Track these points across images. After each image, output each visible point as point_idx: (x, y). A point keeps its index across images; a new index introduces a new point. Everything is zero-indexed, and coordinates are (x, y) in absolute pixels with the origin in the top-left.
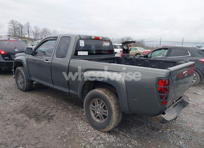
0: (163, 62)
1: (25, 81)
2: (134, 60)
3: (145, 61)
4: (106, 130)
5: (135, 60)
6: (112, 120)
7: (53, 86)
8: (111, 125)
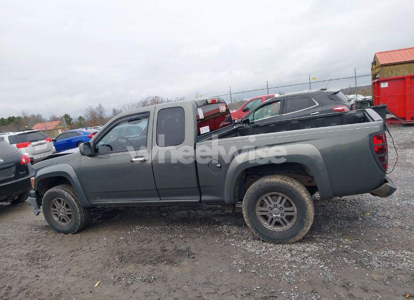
0: (322, 119)
1: (78, 211)
2: (271, 125)
3: (292, 122)
4: (298, 238)
5: (273, 125)
6: (308, 218)
7: (160, 200)
8: (307, 226)
